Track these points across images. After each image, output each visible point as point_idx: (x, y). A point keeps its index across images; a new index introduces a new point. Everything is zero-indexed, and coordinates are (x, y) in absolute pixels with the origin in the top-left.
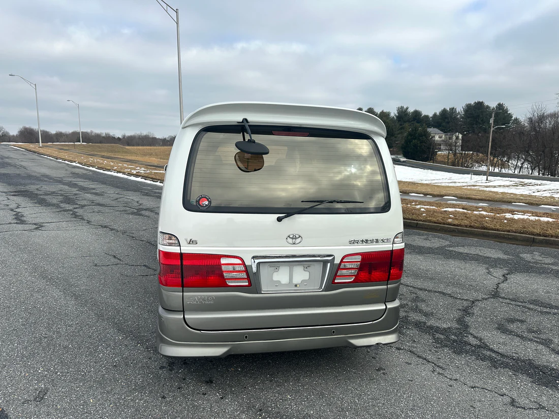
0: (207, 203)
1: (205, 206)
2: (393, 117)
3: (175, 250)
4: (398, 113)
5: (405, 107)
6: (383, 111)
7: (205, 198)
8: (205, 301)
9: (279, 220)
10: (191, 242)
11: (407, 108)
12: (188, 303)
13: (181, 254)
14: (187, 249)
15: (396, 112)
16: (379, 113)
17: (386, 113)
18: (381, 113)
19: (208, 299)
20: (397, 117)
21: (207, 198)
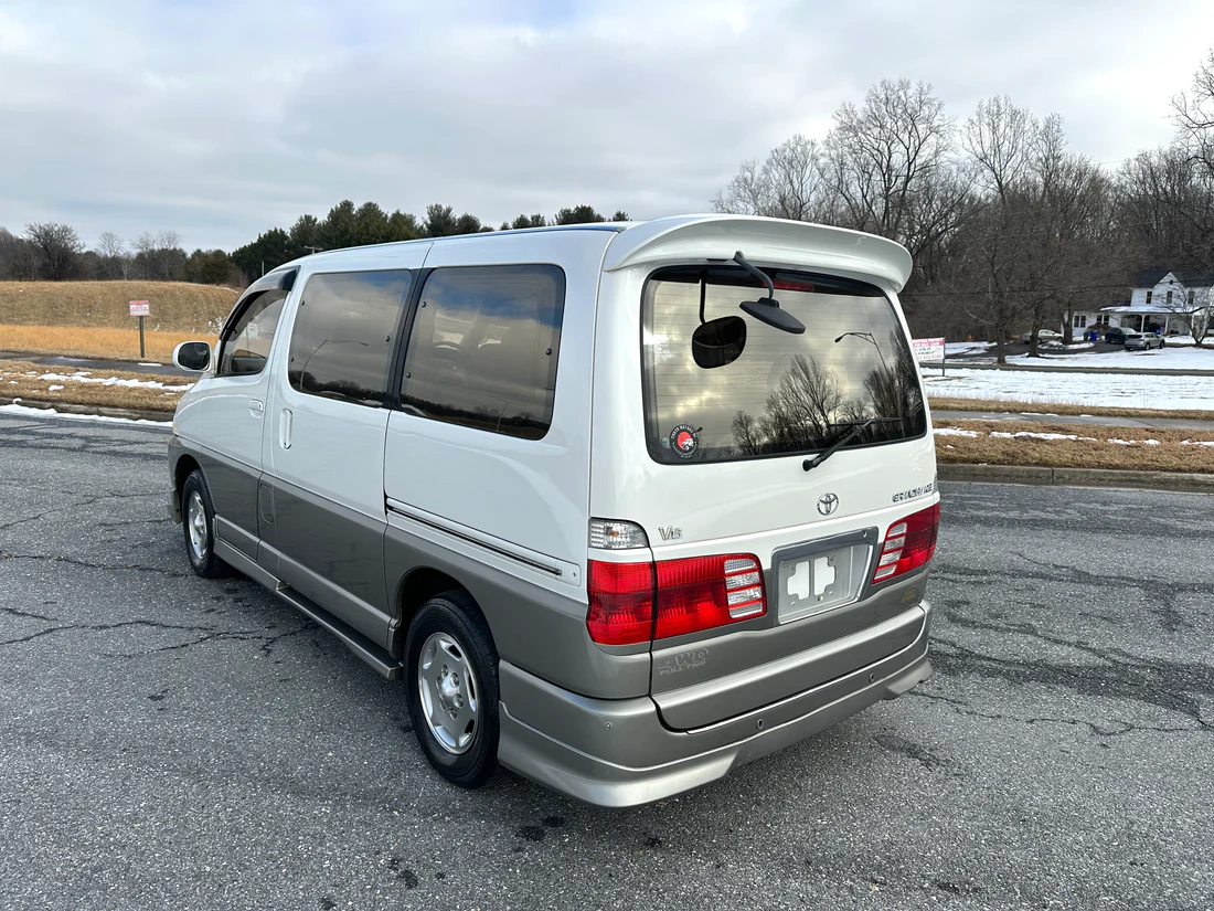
0: (690, 442)
1: (690, 450)
2: (422, 227)
3: (640, 556)
4: (431, 219)
5: (444, 207)
6: (398, 213)
7: (685, 430)
8: (691, 662)
9: (807, 466)
10: (672, 534)
11: (449, 210)
12: (661, 673)
13: (653, 565)
14: (664, 551)
15: (427, 217)
16: (390, 215)
17: (404, 216)
18: (394, 215)
19: (697, 658)
20: (429, 227)
21: (688, 432)
